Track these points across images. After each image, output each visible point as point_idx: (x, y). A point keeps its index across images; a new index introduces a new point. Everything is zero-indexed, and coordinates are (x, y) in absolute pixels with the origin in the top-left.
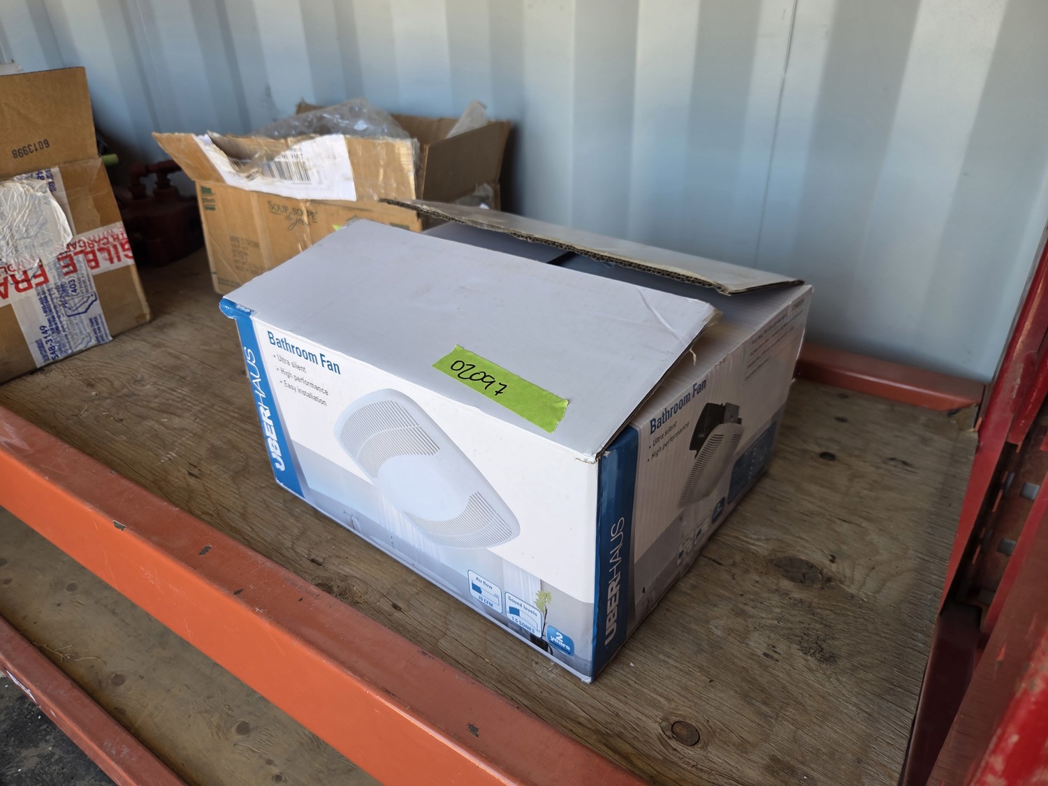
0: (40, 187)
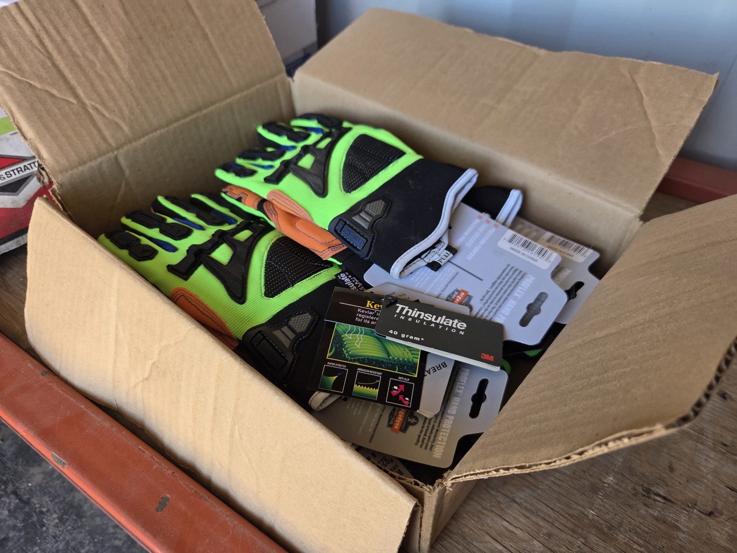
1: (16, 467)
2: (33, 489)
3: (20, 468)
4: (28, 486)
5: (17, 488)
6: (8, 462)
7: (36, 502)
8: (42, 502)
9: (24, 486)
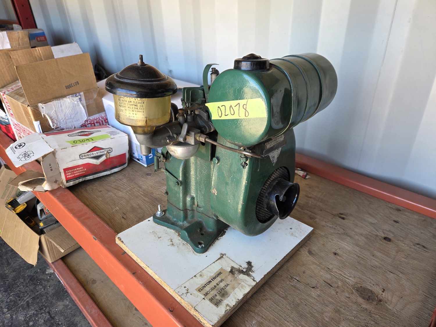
0: (76, 100)
1: (52, 301)
2: (58, 312)
3: (54, 301)
4: (55, 310)
5: (50, 310)
6: (49, 297)
7: (57, 318)
8: (60, 319)
9: (53, 310)
